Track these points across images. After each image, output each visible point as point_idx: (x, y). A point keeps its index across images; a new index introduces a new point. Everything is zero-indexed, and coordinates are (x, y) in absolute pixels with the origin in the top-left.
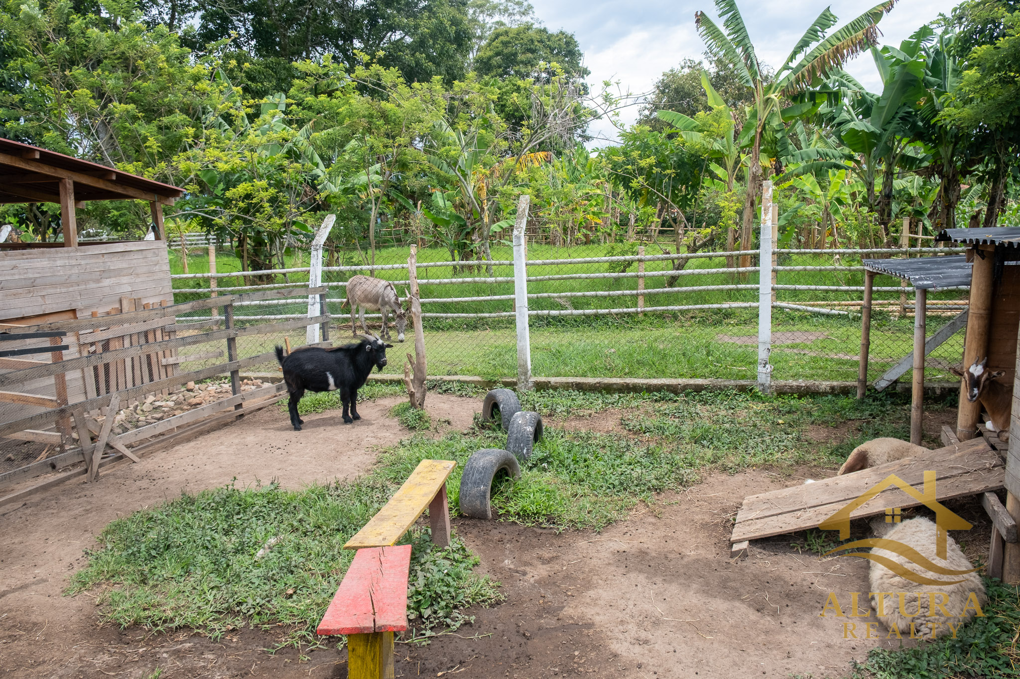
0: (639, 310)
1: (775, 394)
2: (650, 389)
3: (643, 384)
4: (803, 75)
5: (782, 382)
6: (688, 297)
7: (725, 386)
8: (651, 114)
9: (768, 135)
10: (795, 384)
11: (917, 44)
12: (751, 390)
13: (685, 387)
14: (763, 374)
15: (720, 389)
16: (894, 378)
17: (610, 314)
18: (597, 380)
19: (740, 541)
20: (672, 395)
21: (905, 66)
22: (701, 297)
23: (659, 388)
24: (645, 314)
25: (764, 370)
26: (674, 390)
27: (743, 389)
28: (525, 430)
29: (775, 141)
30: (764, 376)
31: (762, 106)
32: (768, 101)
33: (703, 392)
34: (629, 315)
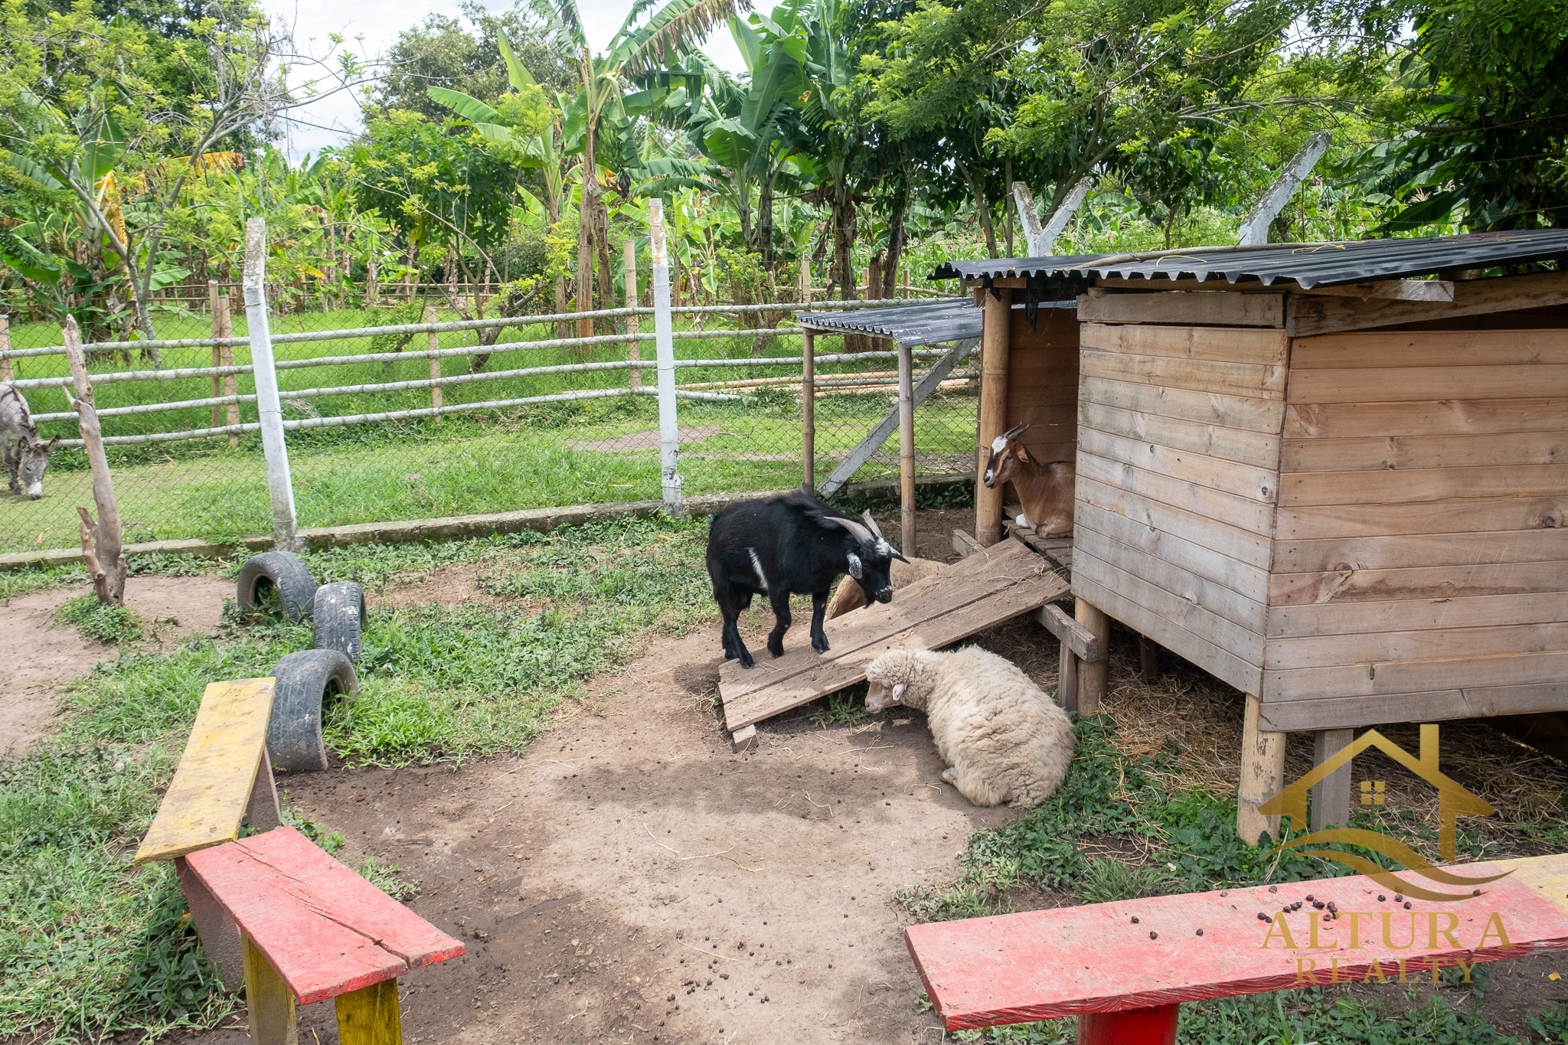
0: (436, 410)
1: (690, 517)
2: (503, 529)
3: (491, 523)
4: (652, 47)
5: (697, 499)
6: (507, 386)
7: (617, 513)
8: (385, 99)
9: (607, 136)
10: (715, 499)
11: (792, 13)
12: (655, 515)
13: (558, 520)
14: (672, 491)
15: (610, 517)
16: (844, 479)
17: (388, 420)
18: (416, 523)
19: (742, 727)
20: (539, 535)
21: (781, 44)
22: (526, 385)
23: (517, 527)
24: (446, 417)
25: (672, 484)
26: (541, 526)
27: (643, 515)
28: (345, 613)
29: (618, 146)
30: (672, 492)
31: (594, 91)
32: (601, 83)
33: (586, 525)
34: (420, 420)
